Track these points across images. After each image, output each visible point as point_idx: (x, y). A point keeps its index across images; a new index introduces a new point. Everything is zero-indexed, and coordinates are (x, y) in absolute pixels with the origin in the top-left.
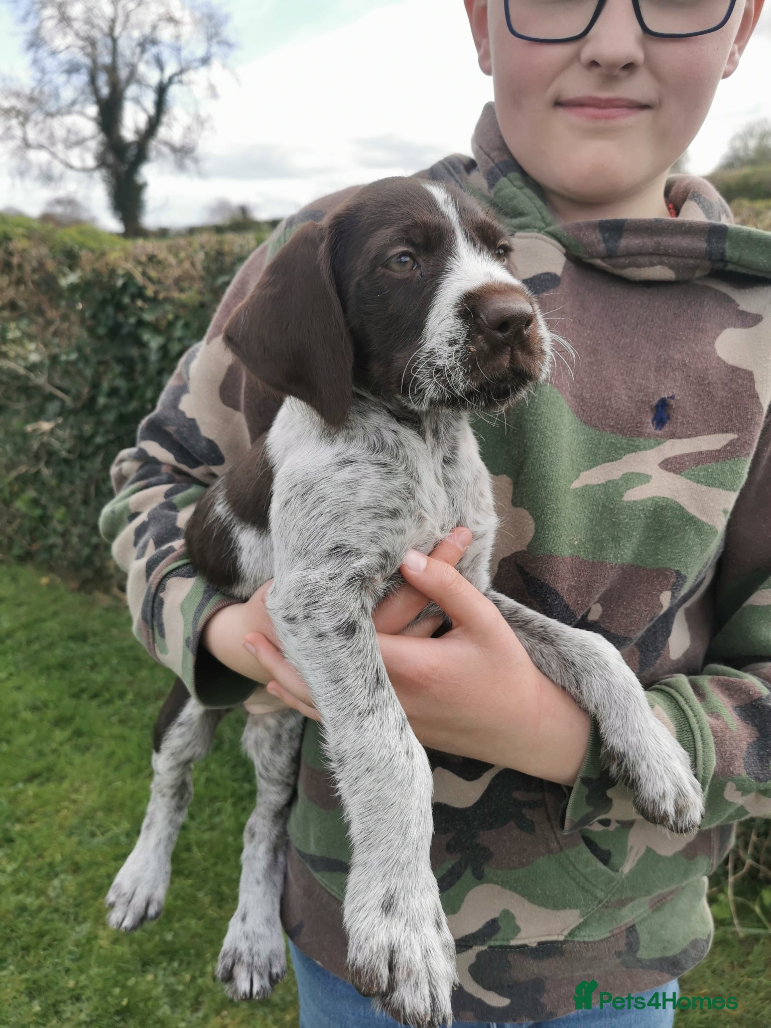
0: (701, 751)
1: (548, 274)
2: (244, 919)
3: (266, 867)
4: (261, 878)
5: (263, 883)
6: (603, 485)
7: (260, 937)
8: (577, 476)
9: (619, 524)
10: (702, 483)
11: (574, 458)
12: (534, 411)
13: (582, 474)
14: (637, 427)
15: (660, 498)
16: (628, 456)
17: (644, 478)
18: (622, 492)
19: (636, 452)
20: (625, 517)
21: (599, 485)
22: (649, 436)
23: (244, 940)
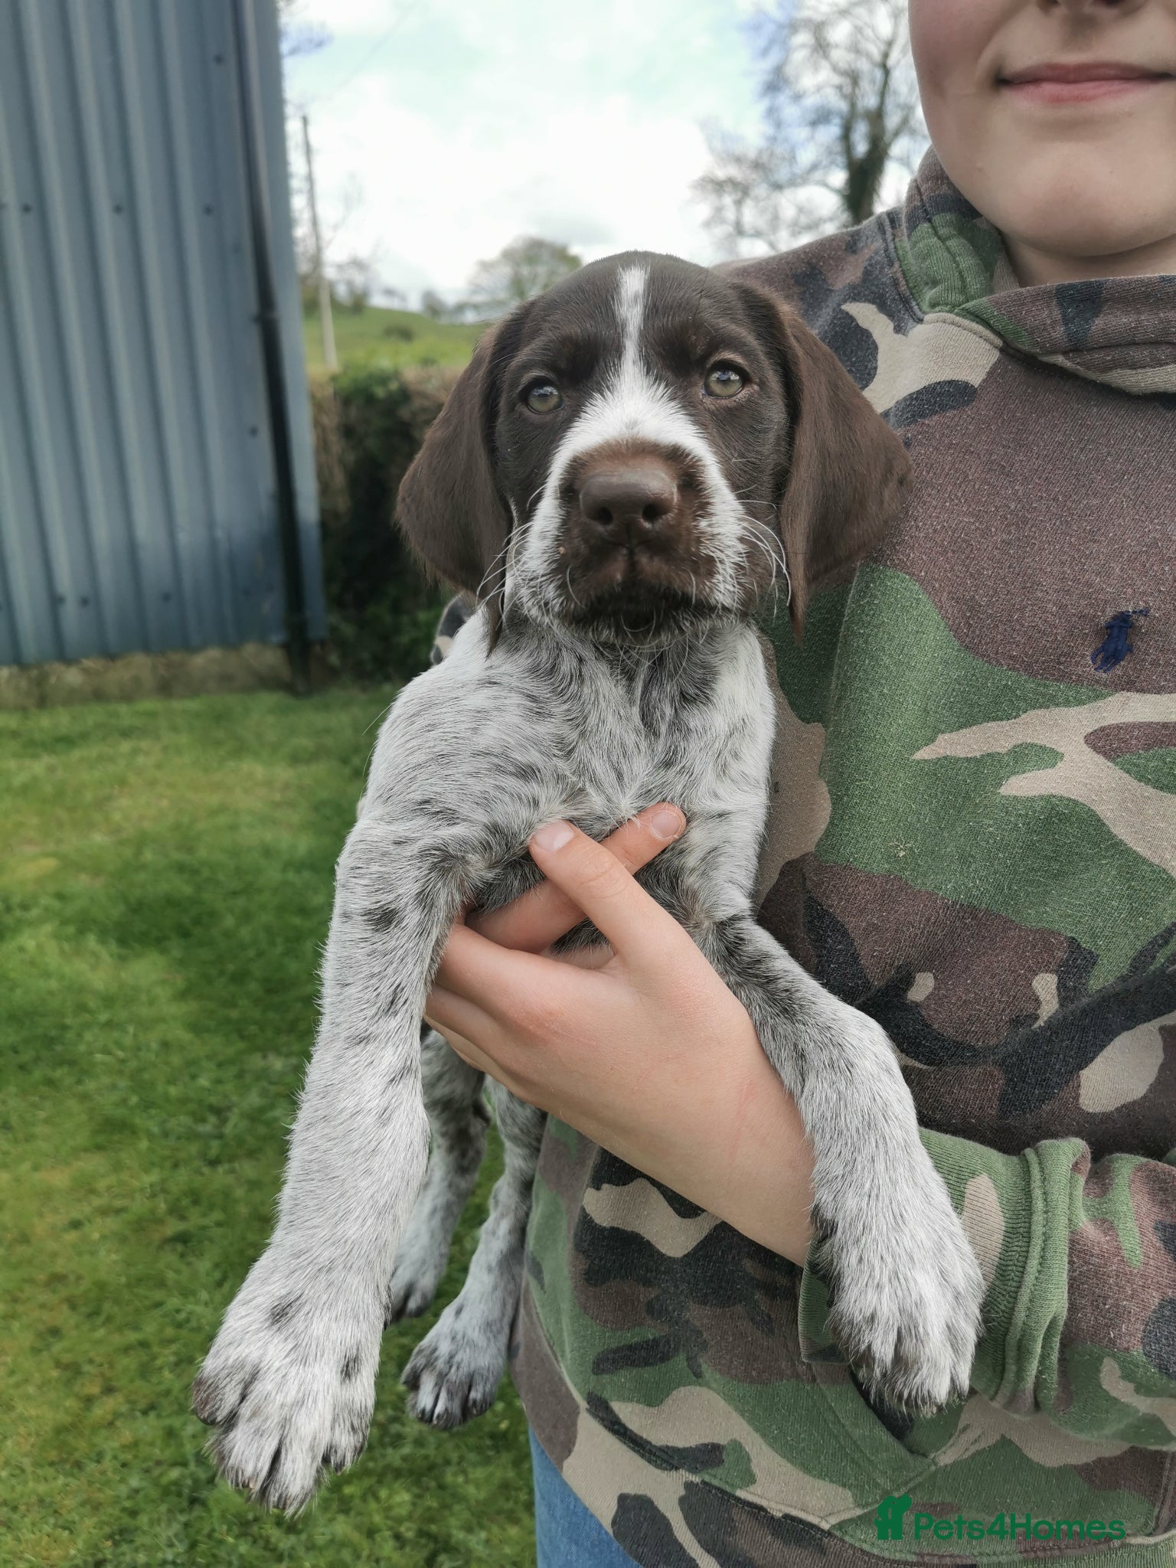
0: (1032, 1277)
1: (950, 383)
2: (459, 1312)
3: (505, 1250)
4: (494, 1264)
5: (496, 1272)
6: (975, 759)
7: (473, 1345)
8: (932, 740)
9: (978, 834)
10: (1148, 782)
11: (931, 706)
12: (869, 618)
13: (940, 736)
14: (1060, 663)
15: (1061, 799)
16: (1032, 713)
17: (1047, 757)
18: (1001, 779)
19: (1048, 707)
20: (991, 822)
21: (968, 760)
22: (1079, 680)
23: (449, 1340)
